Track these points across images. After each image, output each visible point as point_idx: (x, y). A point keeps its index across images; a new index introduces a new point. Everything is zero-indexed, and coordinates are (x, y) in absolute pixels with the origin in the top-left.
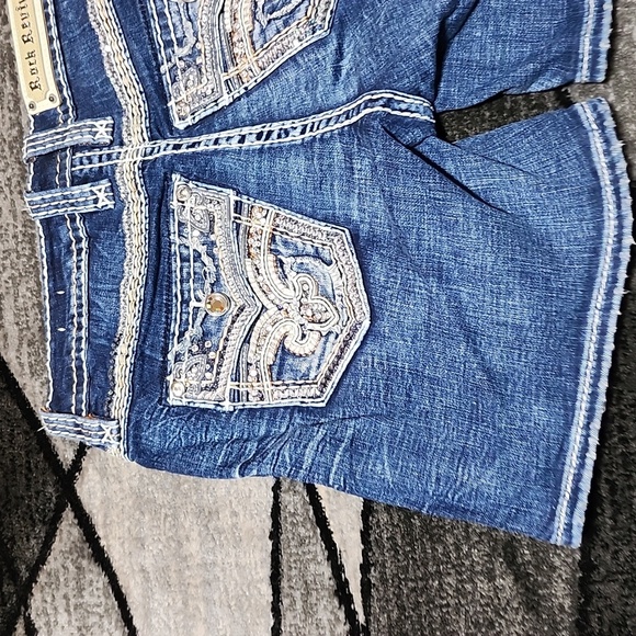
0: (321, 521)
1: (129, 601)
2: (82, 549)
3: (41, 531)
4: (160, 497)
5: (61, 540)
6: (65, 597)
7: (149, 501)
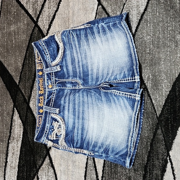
0: (95, 167)
1: (57, 176)
2: (49, 164)
3: (42, 159)
4: (65, 157)
5: (46, 162)
6: (45, 173)
7: (63, 157)
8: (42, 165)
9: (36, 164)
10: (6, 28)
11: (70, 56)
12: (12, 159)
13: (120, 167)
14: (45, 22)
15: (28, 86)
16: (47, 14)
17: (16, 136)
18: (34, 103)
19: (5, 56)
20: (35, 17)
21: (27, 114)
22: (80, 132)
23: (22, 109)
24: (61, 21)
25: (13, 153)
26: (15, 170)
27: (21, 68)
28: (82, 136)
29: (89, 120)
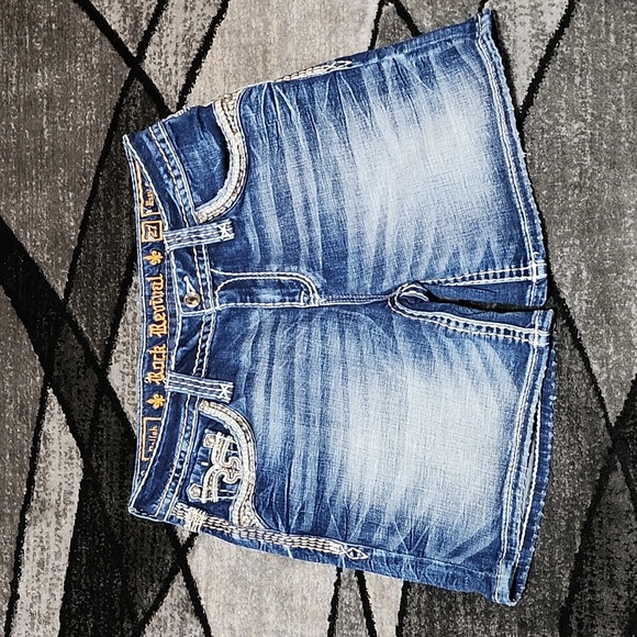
0: (368, 613)
2: (187, 605)
3: (157, 586)
4: (250, 577)
5: (172, 596)
7: (241, 578)
8: (156, 607)
9: (135, 604)
10: (14, 81)
11: (270, 185)
12: (35, 585)
13: (466, 614)
14: (171, 61)
15: (101, 303)
16: (181, 30)
17: (54, 497)
18: (126, 370)
19: (11, 190)
20: (133, 41)
21: (97, 412)
22: (312, 472)
23: (79, 391)
24: (235, 58)
25: (41, 564)
26: (49, 627)
27: (74, 235)
28: (321, 486)
29: (347, 427)
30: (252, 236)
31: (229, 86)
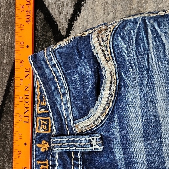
30: (119, 153)
31: (108, 14)
